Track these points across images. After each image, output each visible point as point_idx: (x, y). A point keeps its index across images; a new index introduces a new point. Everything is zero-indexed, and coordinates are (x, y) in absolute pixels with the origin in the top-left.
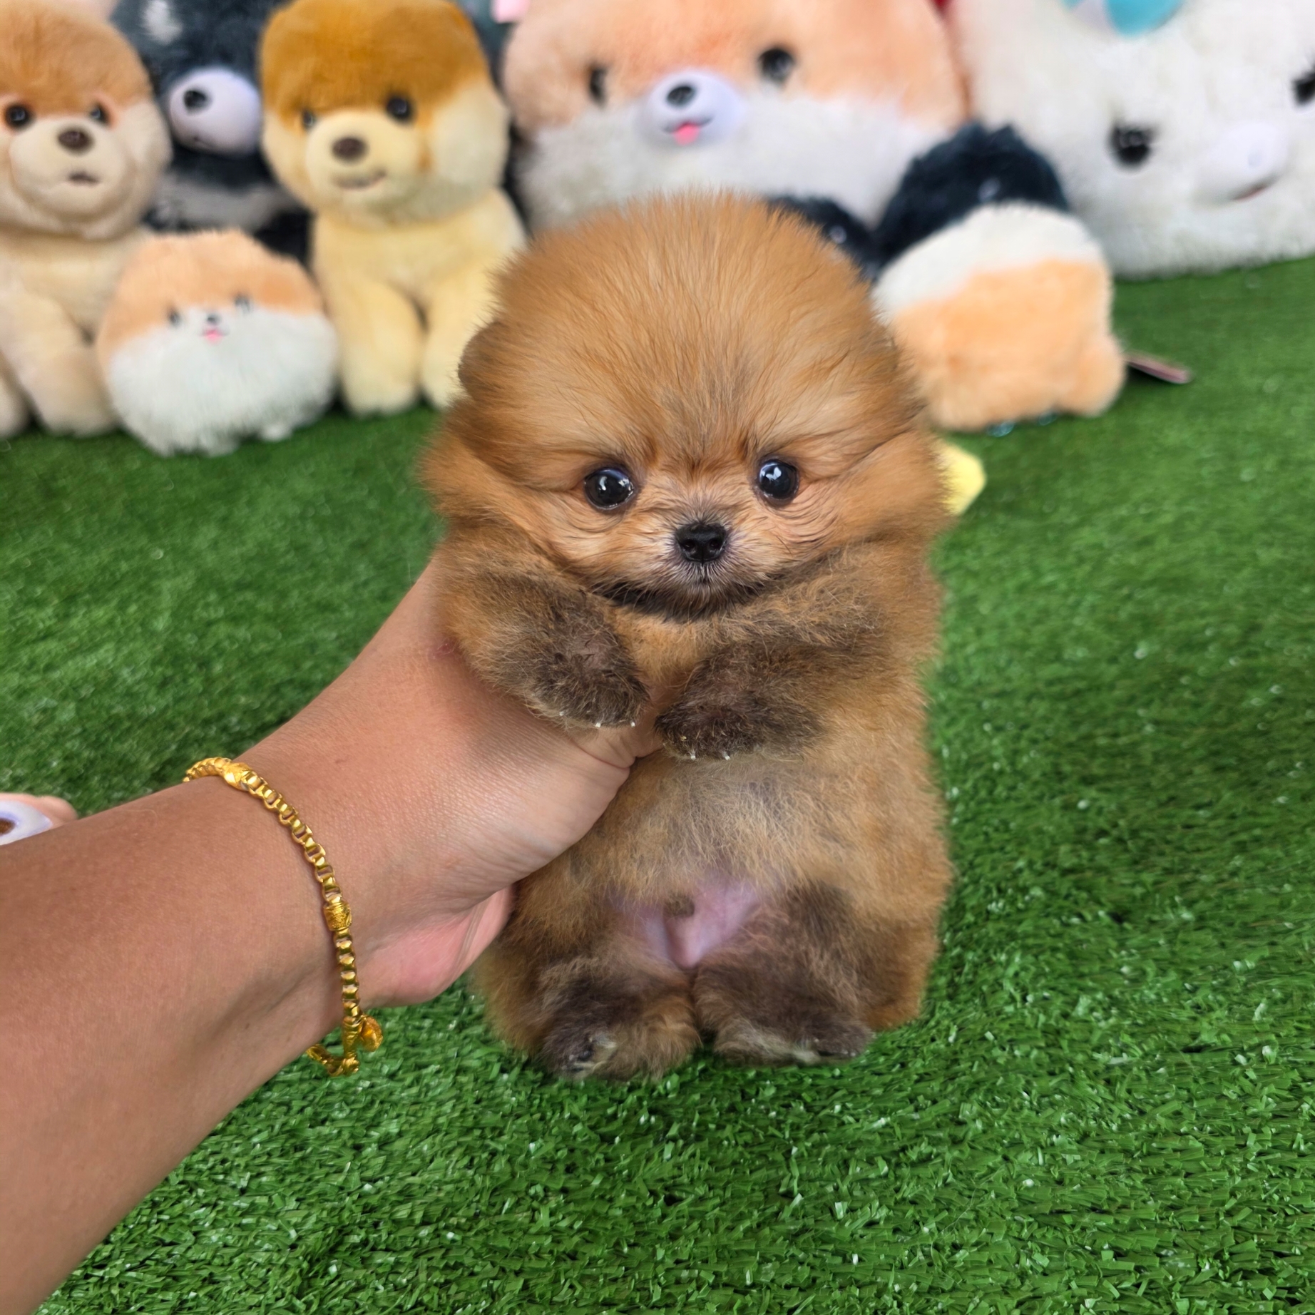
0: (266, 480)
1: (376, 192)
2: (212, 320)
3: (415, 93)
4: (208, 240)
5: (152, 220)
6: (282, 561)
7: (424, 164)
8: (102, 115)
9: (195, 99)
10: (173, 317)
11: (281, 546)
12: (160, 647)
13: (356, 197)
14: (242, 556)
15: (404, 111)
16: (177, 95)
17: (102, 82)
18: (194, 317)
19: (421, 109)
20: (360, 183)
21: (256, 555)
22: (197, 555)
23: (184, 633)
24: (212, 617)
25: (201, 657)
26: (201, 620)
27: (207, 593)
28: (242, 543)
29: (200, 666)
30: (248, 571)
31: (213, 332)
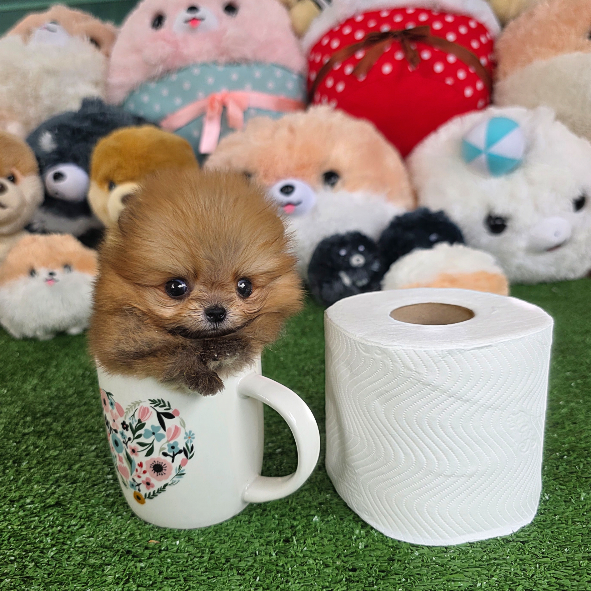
2: (51, 274)
4: (56, 238)
5: (29, 228)
6: (69, 400)
8: (13, 179)
9: (58, 176)
10: (32, 272)
11: (71, 391)
14: (48, 395)
16: (50, 175)
17: (15, 164)
18: (43, 273)
21: (56, 396)
22: (25, 393)
23: (9, 440)
24: (26, 431)
25: (15, 456)
26: (19, 432)
27: (26, 416)
28: (49, 388)
29: (14, 462)
30: (50, 405)
31: (51, 280)
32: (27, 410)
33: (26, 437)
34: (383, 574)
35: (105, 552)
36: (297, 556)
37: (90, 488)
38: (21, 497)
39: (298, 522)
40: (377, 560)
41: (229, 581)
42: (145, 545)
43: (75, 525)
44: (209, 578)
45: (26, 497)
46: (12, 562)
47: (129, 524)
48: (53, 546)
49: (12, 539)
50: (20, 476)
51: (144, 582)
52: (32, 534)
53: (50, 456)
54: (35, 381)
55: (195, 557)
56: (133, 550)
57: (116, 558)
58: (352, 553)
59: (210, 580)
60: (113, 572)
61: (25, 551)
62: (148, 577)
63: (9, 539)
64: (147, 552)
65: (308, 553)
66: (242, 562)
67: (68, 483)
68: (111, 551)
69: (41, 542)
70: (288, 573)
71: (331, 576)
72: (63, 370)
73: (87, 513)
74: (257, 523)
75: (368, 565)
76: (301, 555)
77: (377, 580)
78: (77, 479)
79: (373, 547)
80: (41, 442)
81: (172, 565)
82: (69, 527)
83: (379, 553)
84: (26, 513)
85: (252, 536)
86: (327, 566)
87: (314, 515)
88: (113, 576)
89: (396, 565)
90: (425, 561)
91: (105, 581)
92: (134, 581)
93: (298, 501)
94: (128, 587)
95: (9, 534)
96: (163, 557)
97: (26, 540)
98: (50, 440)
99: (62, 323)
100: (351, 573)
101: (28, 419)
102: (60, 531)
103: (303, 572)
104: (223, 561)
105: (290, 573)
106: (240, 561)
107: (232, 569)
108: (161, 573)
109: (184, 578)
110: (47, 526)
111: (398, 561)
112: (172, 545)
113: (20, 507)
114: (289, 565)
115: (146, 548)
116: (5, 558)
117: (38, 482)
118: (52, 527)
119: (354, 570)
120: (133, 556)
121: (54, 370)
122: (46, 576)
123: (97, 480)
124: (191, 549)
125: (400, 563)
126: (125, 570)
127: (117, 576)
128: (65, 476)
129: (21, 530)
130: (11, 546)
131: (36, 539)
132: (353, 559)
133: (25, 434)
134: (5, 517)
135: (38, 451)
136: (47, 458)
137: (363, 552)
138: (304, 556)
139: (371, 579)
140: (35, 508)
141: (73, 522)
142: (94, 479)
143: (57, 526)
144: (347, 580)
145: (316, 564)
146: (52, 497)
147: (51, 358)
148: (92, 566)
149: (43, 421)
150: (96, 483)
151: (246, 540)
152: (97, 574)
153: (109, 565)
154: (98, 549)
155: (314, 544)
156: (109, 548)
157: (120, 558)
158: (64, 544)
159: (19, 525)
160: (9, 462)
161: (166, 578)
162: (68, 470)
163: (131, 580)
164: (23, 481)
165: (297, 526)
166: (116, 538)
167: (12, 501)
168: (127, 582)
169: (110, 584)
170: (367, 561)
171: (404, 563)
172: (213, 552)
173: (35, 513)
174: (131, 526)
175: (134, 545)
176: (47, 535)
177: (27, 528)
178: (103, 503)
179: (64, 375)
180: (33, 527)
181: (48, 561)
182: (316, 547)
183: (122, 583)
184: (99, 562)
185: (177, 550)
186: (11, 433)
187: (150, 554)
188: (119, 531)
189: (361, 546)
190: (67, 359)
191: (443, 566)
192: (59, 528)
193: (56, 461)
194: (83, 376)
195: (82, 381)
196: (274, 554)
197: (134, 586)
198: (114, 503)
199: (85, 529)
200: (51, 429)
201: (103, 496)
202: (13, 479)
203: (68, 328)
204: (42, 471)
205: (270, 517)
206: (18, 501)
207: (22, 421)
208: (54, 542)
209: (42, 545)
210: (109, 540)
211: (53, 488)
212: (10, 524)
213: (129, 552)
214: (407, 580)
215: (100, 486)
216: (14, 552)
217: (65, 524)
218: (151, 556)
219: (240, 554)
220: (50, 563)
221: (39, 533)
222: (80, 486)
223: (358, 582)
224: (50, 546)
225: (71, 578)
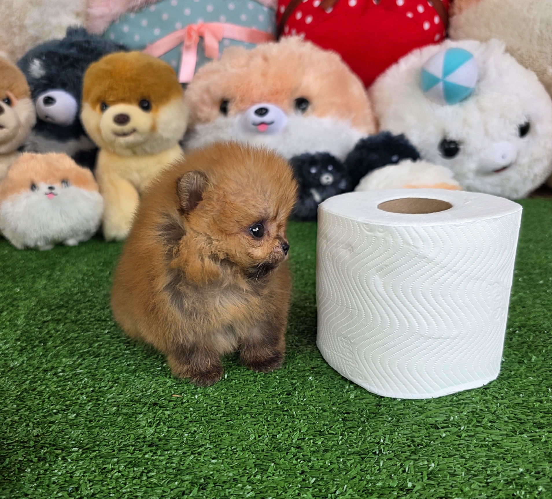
0: (67, 262)
1: (130, 139)
2: (51, 188)
3: (153, 98)
6: (75, 297)
7: (153, 128)
8: (8, 101)
9: (48, 101)
10: (33, 187)
12: (19, 332)
13: (122, 140)
14: (58, 292)
15: (146, 105)
18: (43, 187)
19: (154, 106)
20: (125, 134)
21: (64, 293)
22: (36, 291)
23: (31, 326)
24: (45, 319)
25: (40, 338)
26: (39, 320)
27: (42, 308)
28: (58, 287)
29: (40, 342)
30: (61, 300)
31: (50, 193)
32: (42, 303)
33: (46, 324)
34: (373, 415)
35: (134, 404)
36: (298, 404)
37: (111, 360)
38: (53, 368)
39: (296, 381)
40: (366, 406)
41: (245, 422)
42: (169, 398)
43: (105, 387)
44: (227, 421)
45: (56, 367)
46: (55, 414)
47: (152, 384)
48: (89, 401)
49: (51, 398)
50: (48, 353)
51: (173, 424)
52: (69, 394)
53: (71, 337)
54: (44, 282)
55: (212, 407)
56: (160, 402)
57: (146, 408)
58: (344, 402)
59: (228, 422)
60: (145, 418)
61: (65, 406)
62: (176, 421)
63: (49, 398)
64: (172, 404)
65: (308, 402)
66: (253, 409)
67: (92, 357)
68: (140, 404)
69: (78, 399)
70: (293, 415)
71: (330, 417)
72: (66, 273)
73: (113, 378)
74: (262, 383)
75: (359, 409)
76: (303, 404)
77: (368, 419)
78: (99, 354)
79: (361, 397)
80: (61, 327)
81: (194, 412)
82: (100, 388)
83: (367, 400)
84: (60, 379)
85: (259, 391)
86: (325, 411)
87: (309, 376)
88: (146, 421)
89: (383, 409)
90: (406, 405)
91: (139, 425)
92: (164, 424)
93: (294, 366)
94: (160, 428)
95: (48, 394)
96: (186, 407)
97: (64, 398)
98: (67, 325)
99: (60, 234)
100: (346, 415)
101: (45, 310)
102: (93, 391)
103: (305, 415)
104: (237, 409)
105: (295, 415)
106: (251, 408)
107: (246, 414)
108: (186, 418)
109: (207, 421)
110: (81, 387)
111: (384, 406)
112: (192, 399)
113: (54, 375)
114: (293, 410)
115: (170, 401)
116: (49, 411)
117: (65, 357)
118: (86, 388)
119: (348, 413)
120: (160, 407)
121: (59, 273)
122: (88, 423)
123: (117, 354)
124: (208, 401)
125: (385, 407)
126: (155, 417)
127: (149, 421)
128: (88, 352)
129: (59, 391)
130: (52, 402)
131: (73, 397)
132: (345, 406)
133: (44, 322)
134: (41, 382)
135: (60, 334)
136: (69, 339)
137: (354, 400)
138: (304, 405)
139: (363, 419)
140: (67, 375)
141: (103, 384)
142: (114, 353)
143: (90, 387)
144: (343, 419)
145: (316, 410)
146: (80, 367)
147: (54, 264)
148: (126, 414)
149: (58, 312)
150: (116, 356)
151: (254, 395)
152: (131, 420)
153: (140, 414)
154: (128, 402)
155: (312, 396)
156: (138, 401)
157: (149, 408)
158: (97, 400)
159: (56, 388)
160: (35, 342)
161: (191, 422)
162: (89, 347)
163: (161, 423)
164: (51, 356)
165: (296, 383)
166: (142, 395)
167: (45, 371)
168: (158, 425)
169: (145, 427)
170: (358, 407)
171: (389, 407)
172: (227, 403)
173: (68, 379)
174: (154, 385)
175: (159, 399)
176: (82, 394)
177: (63, 390)
178: (126, 371)
179: (68, 277)
180: (68, 388)
181: (87, 412)
182: (314, 398)
183: (155, 425)
184: (131, 411)
185: (197, 402)
186: (31, 322)
187: (175, 405)
188: (144, 390)
189: (352, 396)
190: (68, 265)
191: (421, 408)
192: (91, 389)
193: (78, 341)
194: (83, 279)
195: (82, 284)
196: (279, 404)
197: (165, 427)
198: (135, 371)
199: (114, 389)
200: (66, 318)
201: (125, 366)
202: (42, 355)
203: (66, 239)
204: (67, 348)
205: (272, 378)
206: (51, 370)
207: (40, 312)
208: (89, 398)
209: (79, 401)
210: (137, 396)
211: (79, 361)
212: (48, 387)
213: (155, 404)
214: (393, 419)
215: (120, 359)
216: (56, 406)
217: (96, 386)
218: (176, 406)
219: (250, 404)
220: (89, 413)
221: (75, 392)
222: (103, 359)
223: (352, 421)
224: (86, 401)
225: (109, 424)
